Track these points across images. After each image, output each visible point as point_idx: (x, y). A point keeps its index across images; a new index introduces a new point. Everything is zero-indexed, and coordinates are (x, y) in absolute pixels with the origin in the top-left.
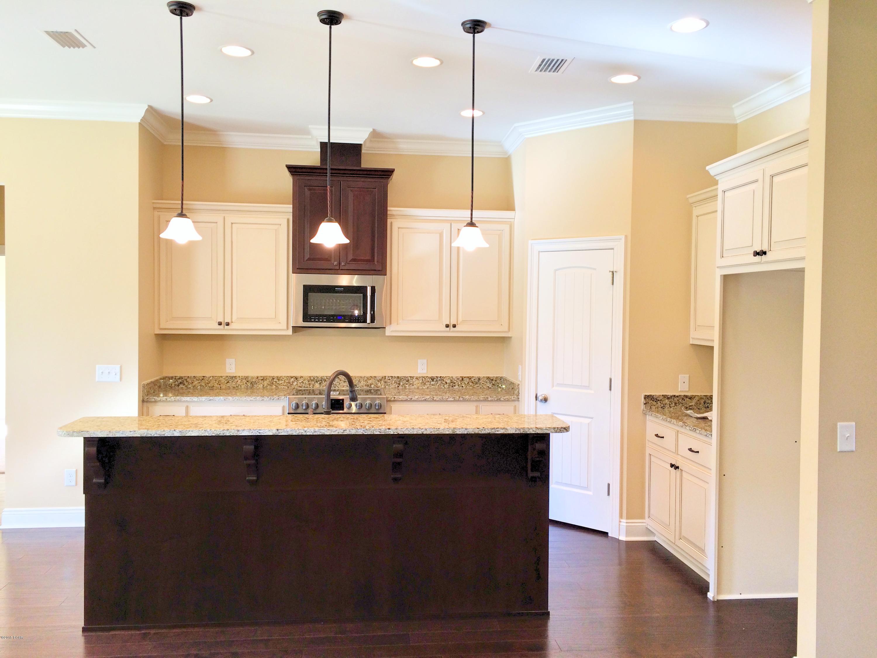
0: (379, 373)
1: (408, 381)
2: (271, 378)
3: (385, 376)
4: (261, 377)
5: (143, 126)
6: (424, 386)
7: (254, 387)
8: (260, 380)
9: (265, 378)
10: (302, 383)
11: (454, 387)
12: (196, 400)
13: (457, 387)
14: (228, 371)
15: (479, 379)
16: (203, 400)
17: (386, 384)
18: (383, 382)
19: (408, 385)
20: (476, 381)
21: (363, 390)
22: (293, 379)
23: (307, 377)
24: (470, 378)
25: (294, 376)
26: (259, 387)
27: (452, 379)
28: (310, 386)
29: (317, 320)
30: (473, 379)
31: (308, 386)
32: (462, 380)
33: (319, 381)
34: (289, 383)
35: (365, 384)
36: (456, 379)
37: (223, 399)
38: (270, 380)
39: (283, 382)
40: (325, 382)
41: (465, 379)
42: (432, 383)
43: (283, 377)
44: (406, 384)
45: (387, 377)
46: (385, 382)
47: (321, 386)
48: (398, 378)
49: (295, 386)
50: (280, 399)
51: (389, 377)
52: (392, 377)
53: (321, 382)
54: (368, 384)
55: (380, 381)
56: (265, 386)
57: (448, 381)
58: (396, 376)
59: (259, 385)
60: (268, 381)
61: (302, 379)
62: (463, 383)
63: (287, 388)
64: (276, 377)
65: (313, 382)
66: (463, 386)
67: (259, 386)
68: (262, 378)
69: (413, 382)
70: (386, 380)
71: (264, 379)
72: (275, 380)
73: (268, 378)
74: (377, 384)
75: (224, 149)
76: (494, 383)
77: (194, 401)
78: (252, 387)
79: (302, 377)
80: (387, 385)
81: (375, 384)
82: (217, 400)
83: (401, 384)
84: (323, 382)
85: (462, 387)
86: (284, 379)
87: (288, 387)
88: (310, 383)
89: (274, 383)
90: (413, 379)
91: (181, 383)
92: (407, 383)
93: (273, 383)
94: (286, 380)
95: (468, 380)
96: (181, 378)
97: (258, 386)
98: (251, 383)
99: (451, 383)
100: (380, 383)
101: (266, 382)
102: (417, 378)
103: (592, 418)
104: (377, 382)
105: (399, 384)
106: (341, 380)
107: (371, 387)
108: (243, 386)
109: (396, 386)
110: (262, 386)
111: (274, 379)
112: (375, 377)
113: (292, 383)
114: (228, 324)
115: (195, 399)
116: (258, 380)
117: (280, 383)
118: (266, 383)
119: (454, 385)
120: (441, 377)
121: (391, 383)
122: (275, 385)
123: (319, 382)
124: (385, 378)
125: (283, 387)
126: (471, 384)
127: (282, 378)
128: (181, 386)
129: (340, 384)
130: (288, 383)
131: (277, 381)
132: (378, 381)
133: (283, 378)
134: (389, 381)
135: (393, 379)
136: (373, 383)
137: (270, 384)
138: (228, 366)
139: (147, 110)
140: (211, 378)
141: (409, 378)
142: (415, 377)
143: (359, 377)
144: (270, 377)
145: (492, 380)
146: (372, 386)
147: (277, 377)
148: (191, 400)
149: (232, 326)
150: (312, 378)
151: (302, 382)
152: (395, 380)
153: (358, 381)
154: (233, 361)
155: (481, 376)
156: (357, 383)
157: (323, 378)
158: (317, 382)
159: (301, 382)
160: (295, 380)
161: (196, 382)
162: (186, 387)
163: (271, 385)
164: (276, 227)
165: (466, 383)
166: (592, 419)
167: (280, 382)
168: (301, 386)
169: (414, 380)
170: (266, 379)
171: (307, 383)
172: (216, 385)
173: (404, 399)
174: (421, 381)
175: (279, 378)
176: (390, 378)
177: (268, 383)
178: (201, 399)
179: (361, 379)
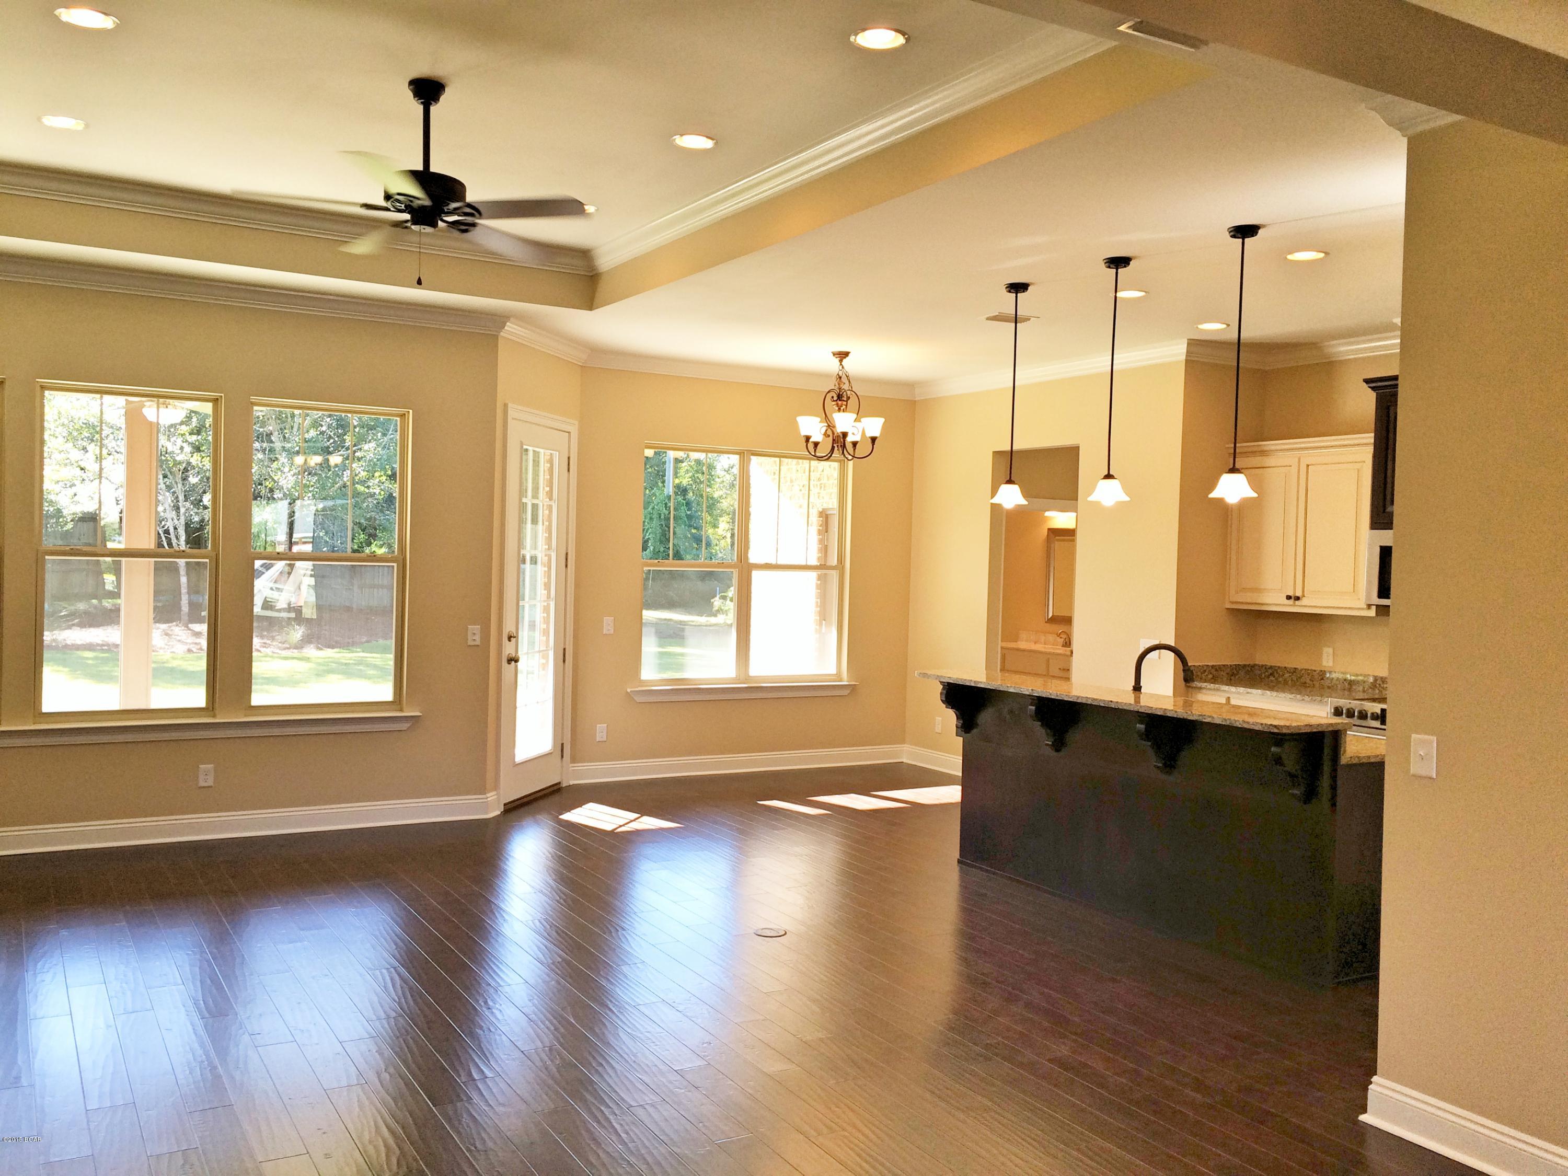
5: (1190, 363)
14: (1324, 663)
75: (1331, 364)
91: (1271, 674)
96: (1271, 667)
108: (1339, 686)
114: (1298, 598)
128: (1271, 678)
138: (1325, 656)
139: (1188, 344)
140: (1303, 672)
149: (1304, 602)
154: (1330, 650)
161: (1287, 675)
162: (1276, 679)
164: (1358, 466)
172: (1308, 681)
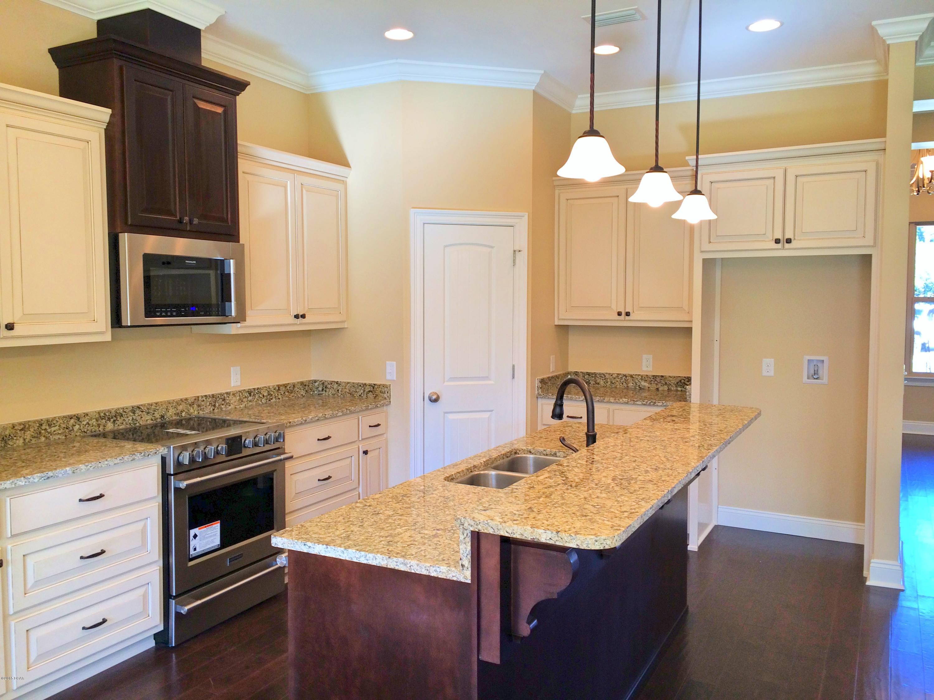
0: (189, 393)
1: (224, 400)
2: (38, 425)
3: (198, 397)
4: (20, 424)
6: (242, 404)
7: (9, 446)
8: (18, 431)
9: (27, 426)
10: (87, 425)
11: (271, 401)
12: (23, 483)
13: (274, 400)
15: (294, 386)
16: (36, 480)
17: (199, 409)
18: (196, 406)
19: (224, 406)
20: (291, 389)
21: (172, 423)
22: (72, 421)
23: (95, 414)
24: (285, 386)
25: (75, 416)
26: (17, 444)
27: (269, 390)
28: (100, 429)
29: (163, 314)
30: (288, 388)
31: (97, 428)
32: (279, 389)
33: (112, 418)
34: (67, 429)
35: (175, 412)
36: (273, 390)
37: (70, 472)
38: (36, 428)
39: (57, 427)
40: (120, 418)
41: (281, 387)
42: (250, 398)
43: (57, 419)
44: (223, 405)
45: (200, 398)
46: (199, 406)
47: (116, 425)
48: (213, 397)
49: (77, 432)
50: (157, 453)
51: (202, 397)
52: (206, 396)
53: (115, 418)
54: (177, 411)
55: (192, 405)
56: (27, 440)
57: (266, 394)
58: (210, 393)
59: (16, 440)
60: (32, 430)
61: (87, 417)
62: (279, 394)
63: (64, 437)
64: (46, 422)
65: (104, 421)
66: (280, 397)
67: (18, 441)
68: (22, 426)
69: (230, 400)
70: (199, 403)
71: (25, 427)
72: (43, 427)
73: (33, 424)
74: (189, 411)
76: (306, 389)
77: (21, 487)
78: (5, 446)
79: (87, 415)
80: (201, 410)
81: (187, 411)
82: (60, 475)
83: (217, 405)
84: (119, 419)
85: (279, 399)
86: (58, 423)
87: (66, 436)
88: (99, 423)
89: (43, 432)
90: (230, 395)
92: (223, 402)
93: (40, 433)
94: (62, 425)
95: (284, 389)
97: (15, 444)
98: (3, 438)
99: (268, 395)
100: (192, 409)
101: (29, 432)
102: (233, 394)
103: (492, 411)
104: (189, 407)
105: (215, 406)
106: (142, 412)
107: (182, 416)
109: (211, 409)
110: (21, 441)
111: (42, 425)
112: (186, 399)
113: (71, 428)
114: (10, 327)
115: (21, 482)
116: (14, 431)
117: (52, 431)
118: (28, 435)
119: (271, 397)
120: (258, 389)
121: (205, 406)
122: (44, 436)
123: (112, 420)
124: (198, 400)
125: (57, 437)
126: (287, 393)
127: (55, 422)
129: (141, 417)
130: (65, 429)
131: (47, 427)
132: (190, 405)
133: (57, 421)
134: (203, 403)
135: (207, 399)
136: (184, 409)
137: (36, 435)
141: (225, 395)
142: (232, 393)
143: (167, 403)
144: (34, 422)
145: (305, 385)
146: (183, 414)
147: (48, 421)
148: (13, 486)
149: (18, 330)
150: (102, 415)
151: (88, 423)
152: (209, 400)
153: (165, 410)
155: (295, 381)
156: (164, 413)
157: (118, 412)
158: (109, 419)
159: (85, 423)
160: (76, 421)
163: (37, 437)
165: (283, 393)
166: (490, 412)
167: (53, 429)
168: (85, 430)
169: (231, 397)
170: (29, 428)
171: (94, 424)
173: (299, 423)
174: (238, 398)
175: (50, 422)
176: (204, 399)
177: (32, 434)
178: (32, 479)
179: (169, 405)
